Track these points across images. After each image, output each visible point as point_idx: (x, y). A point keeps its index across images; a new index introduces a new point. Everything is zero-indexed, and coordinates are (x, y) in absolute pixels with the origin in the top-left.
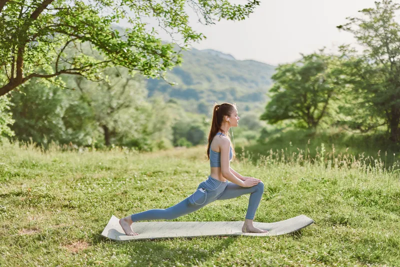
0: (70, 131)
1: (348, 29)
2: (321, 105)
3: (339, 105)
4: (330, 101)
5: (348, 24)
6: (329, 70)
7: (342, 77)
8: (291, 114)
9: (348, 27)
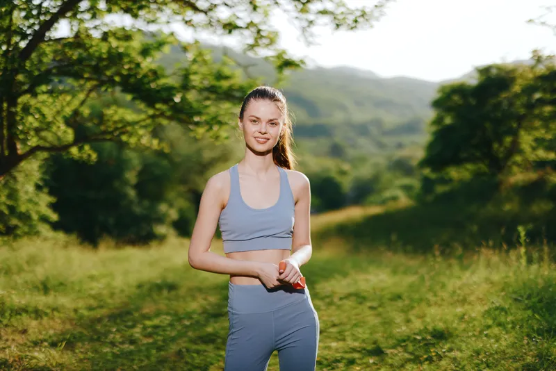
0: (146, 203)
1: (543, 23)
2: (508, 140)
3: (535, 137)
4: (522, 133)
5: (541, 16)
6: (517, 88)
7: (537, 96)
8: (464, 155)
9: (542, 20)
